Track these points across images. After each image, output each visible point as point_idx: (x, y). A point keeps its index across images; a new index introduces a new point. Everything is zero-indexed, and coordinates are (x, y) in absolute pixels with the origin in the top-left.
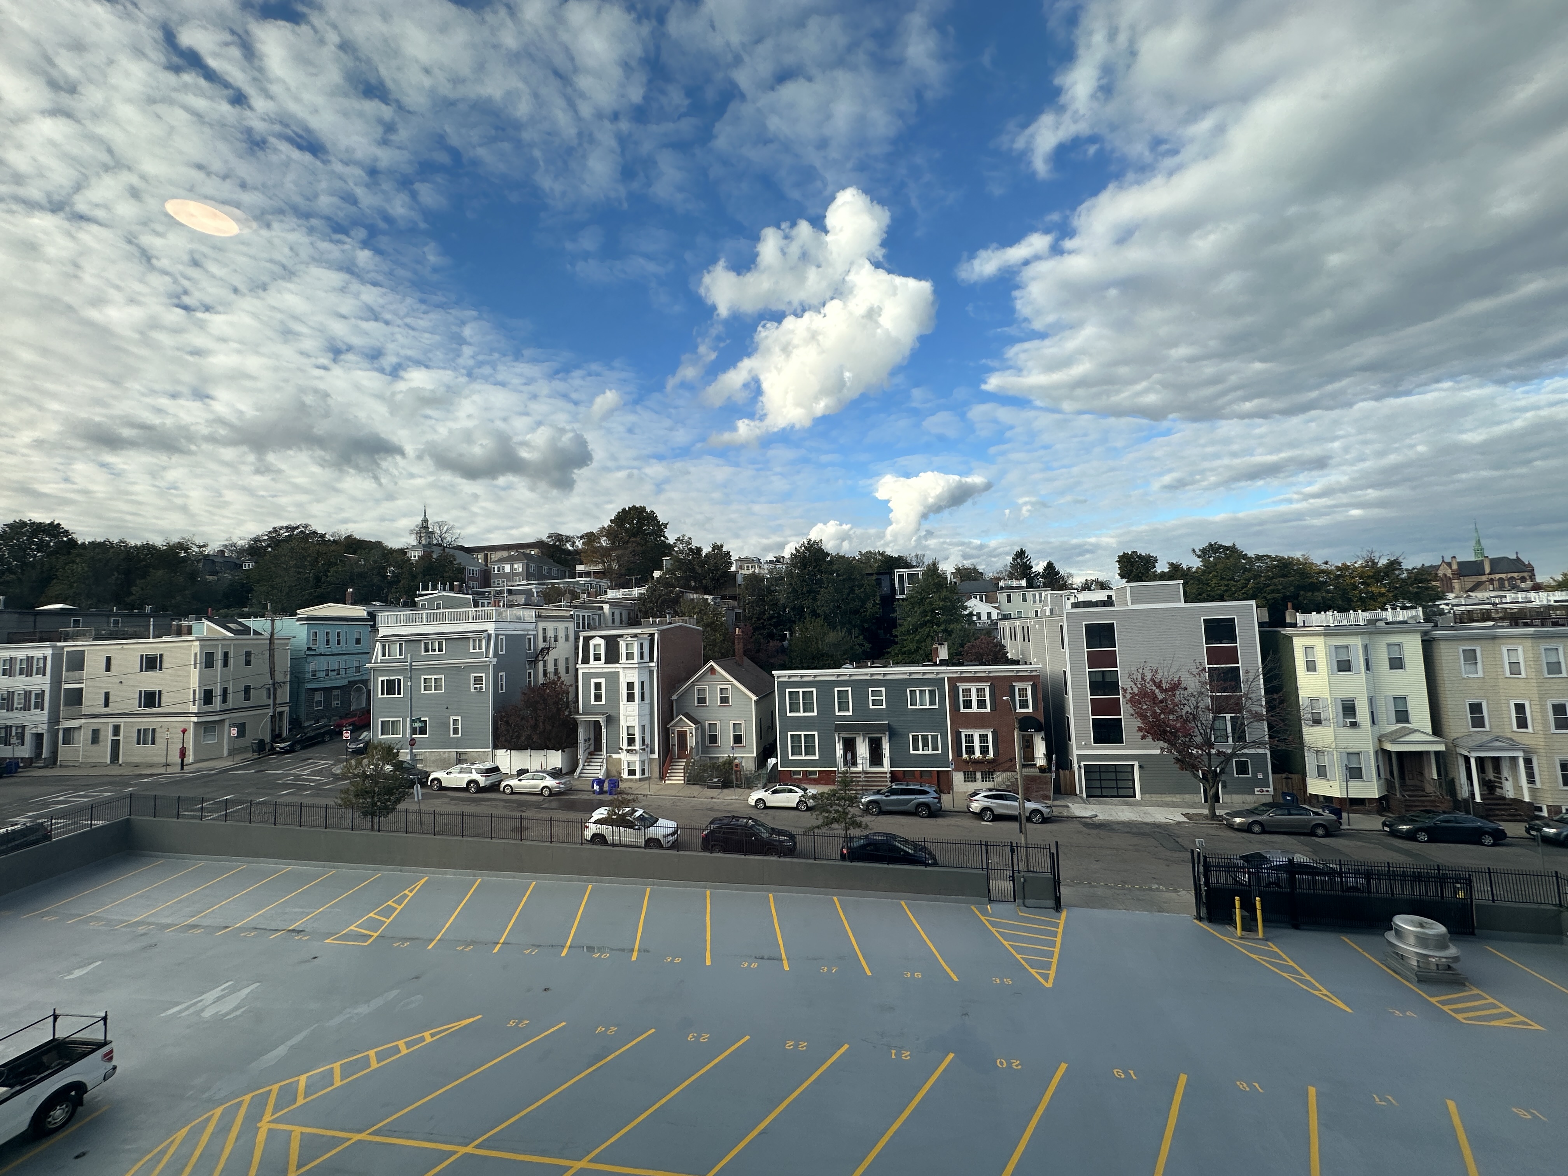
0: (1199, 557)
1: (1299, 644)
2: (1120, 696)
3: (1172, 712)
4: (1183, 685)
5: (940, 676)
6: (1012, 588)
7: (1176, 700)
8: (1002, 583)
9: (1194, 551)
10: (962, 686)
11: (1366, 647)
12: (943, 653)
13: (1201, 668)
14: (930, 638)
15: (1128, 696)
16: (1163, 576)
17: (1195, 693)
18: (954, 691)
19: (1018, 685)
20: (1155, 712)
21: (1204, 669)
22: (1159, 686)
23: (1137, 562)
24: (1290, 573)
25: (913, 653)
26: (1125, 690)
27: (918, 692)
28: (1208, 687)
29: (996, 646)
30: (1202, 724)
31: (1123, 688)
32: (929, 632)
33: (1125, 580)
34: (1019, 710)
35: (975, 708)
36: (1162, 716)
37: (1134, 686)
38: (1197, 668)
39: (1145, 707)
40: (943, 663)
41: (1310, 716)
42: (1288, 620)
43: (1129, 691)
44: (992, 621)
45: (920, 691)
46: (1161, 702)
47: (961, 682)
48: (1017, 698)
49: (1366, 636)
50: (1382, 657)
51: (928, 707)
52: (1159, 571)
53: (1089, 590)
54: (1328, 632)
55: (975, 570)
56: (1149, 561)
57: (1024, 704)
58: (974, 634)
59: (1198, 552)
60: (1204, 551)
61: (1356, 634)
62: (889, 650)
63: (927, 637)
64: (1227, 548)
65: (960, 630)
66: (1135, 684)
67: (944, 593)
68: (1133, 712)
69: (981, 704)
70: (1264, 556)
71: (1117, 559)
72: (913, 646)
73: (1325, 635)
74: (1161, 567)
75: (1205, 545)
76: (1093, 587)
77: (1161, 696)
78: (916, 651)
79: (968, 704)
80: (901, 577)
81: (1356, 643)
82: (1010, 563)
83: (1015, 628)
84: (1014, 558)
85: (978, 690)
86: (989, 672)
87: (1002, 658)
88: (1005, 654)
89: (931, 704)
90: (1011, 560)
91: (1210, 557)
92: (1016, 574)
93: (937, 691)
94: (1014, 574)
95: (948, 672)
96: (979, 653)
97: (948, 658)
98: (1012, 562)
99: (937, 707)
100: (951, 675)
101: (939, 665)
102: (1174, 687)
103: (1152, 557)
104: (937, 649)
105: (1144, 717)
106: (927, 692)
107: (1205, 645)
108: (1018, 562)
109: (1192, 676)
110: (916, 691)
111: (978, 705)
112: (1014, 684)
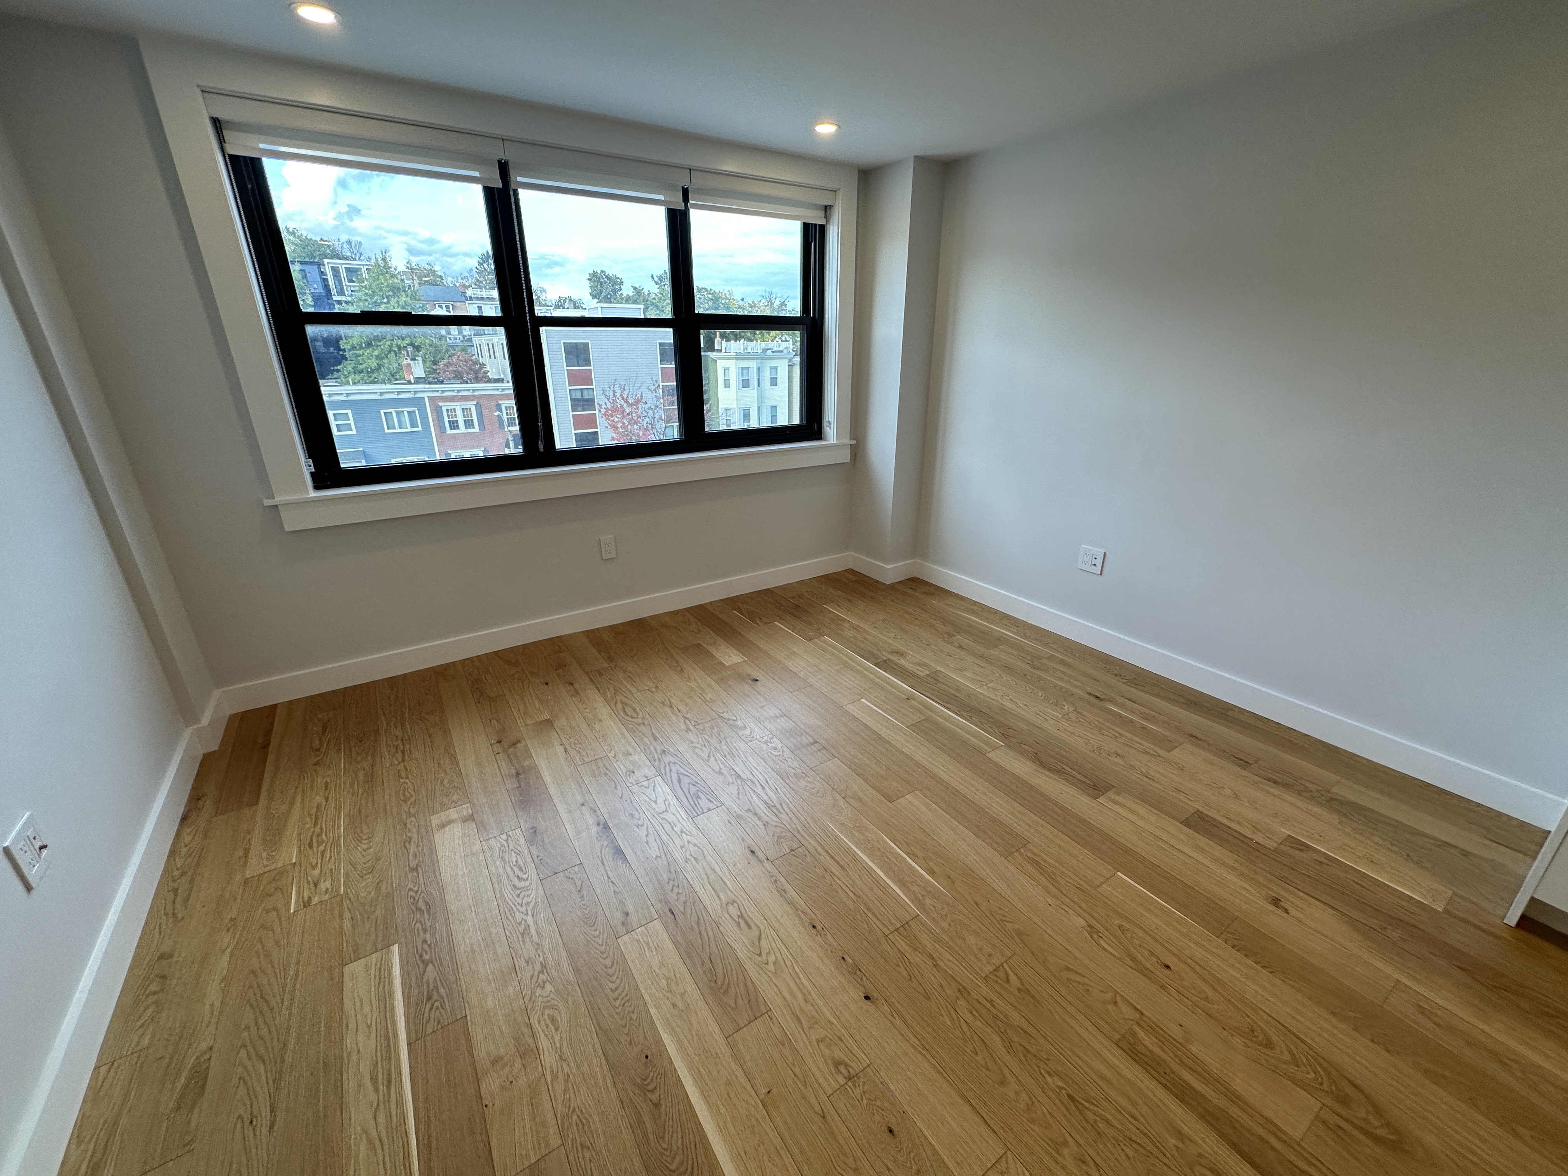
0: (657, 283)
1: (721, 364)
2: (597, 412)
3: (636, 423)
4: (644, 400)
5: (419, 395)
6: (482, 299)
7: (639, 413)
8: (469, 293)
9: (652, 276)
10: (445, 406)
11: (759, 369)
12: (419, 370)
13: (656, 385)
14: (393, 354)
15: (603, 411)
16: (628, 300)
17: (652, 407)
18: (438, 411)
19: (504, 404)
20: (624, 423)
21: (659, 386)
22: (626, 401)
23: (605, 282)
24: (720, 306)
25: (373, 371)
26: (600, 406)
27: (394, 414)
28: (662, 401)
29: (475, 363)
30: (657, 431)
31: (598, 404)
32: (391, 346)
33: (596, 300)
34: (507, 429)
35: (462, 429)
36: (629, 427)
37: (607, 402)
38: (654, 385)
39: (616, 419)
40: (418, 381)
41: (724, 421)
42: (716, 347)
43: (604, 406)
44: (464, 337)
45: (397, 412)
46: (628, 414)
47: (443, 402)
48: (506, 418)
49: (759, 361)
50: (767, 376)
51: (409, 429)
52: (625, 295)
53: (564, 308)
54: (739, 357)
55: (432, 272)
56: (615, 283)
58: (447, 351)
59: (657, 280)
60: (661, 278)
61: (754, 359)
62: (339, 367)
63: (389, 352)
65: (431, 346)
66: (608, 400)
67: (403, 299)
68: (607, 425)
69: (469, 424)
71: (588, 277)
72: (373, 363)
73: (737, 359)
74: (627, 291)
75: (661, 272)
76: (566, 305)
77: (628, 410)
78: (379, 366)
79: (454, 425)
80: (335, 271)
81: (753, 364)
82: (476, 268)
83: (493, 344)
84: (479, 262)
85: (463, 409)
86: (474, 390)
87: (483, 377)
88: (486, 372)
89: (412, 427)
90: (476, 264)
91: (664, 285)
92: (484, 283)
93: (417, 412)
94: (481, 282)
95: (427, 391)
96: (458, 371)
97: (424, 376)
98: (478, 267)
99: (420, 429)
100: (431, 394)
101: (414, 383)
102: (638, 402)
103: (618, 278)
104: (409, 365)
105: (616, 428)
106: (406, 413)
107: (660, 366)
108: (485, 268)
109: (650, 392)
110: (391, 412)
111: (466, 425)
112: (500, 402)
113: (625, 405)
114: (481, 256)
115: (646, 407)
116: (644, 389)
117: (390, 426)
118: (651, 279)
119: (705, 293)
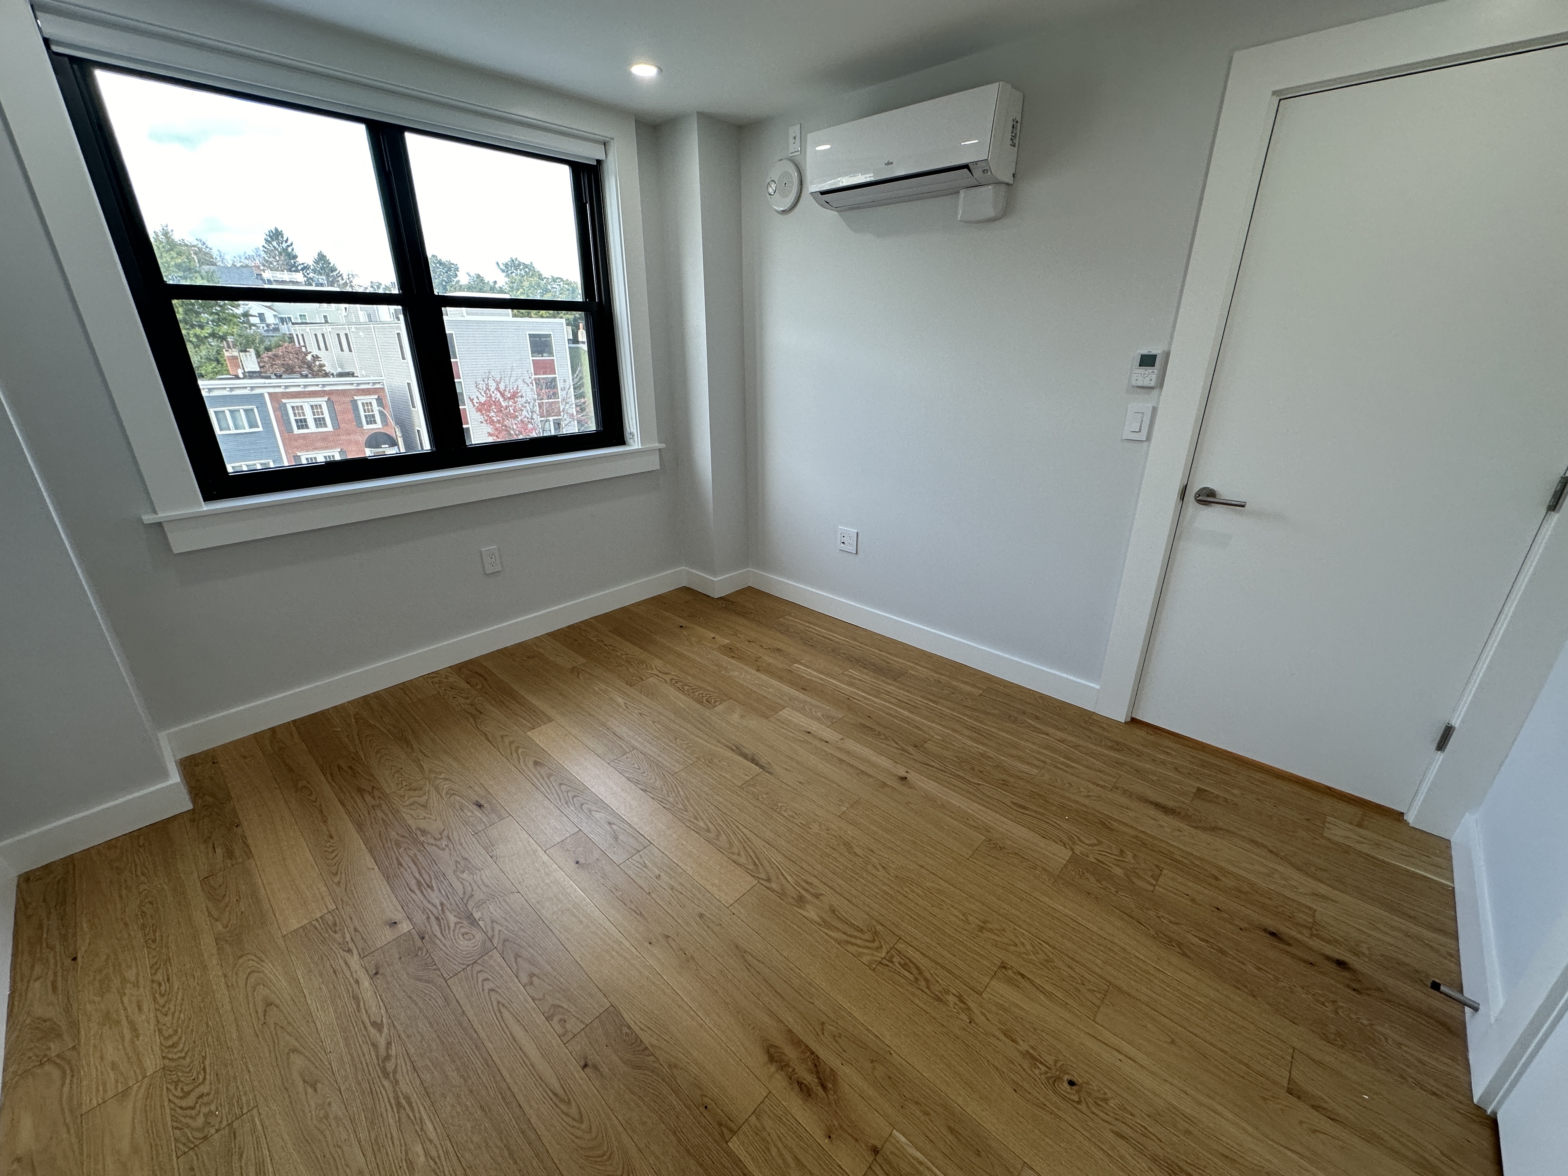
0: (503, 271)
2: (467, 406)
4: (520, 394)
5: (257, 391)
8: (266, 275)
10: (290, 403)
12: (250, 363)
18: (281, 410)
19: (361, 400)
21: (533, 379)
22: (502, 395)
27: (228, 414)
28: (536, 395)
29: (303, 355)
30: (536, 426)
31: (469, 398)
34: (366, 427)
35: (312, 428)
37: (480, 396)
38: (530, 378)
40: (251, 375)
42: (580, 339)
43: (475, 401)
45: (230, 411)
47: (288, 398)
48: (362, 414)
51: (247, 430)
56: (449, 269)
57: (371, 420)
59: (503, 267)
60: (506, 265)
64: (526, 266)
66: (481, 394)
68: (483, 419)
69: (320, 422)
70: (558, 278)
74: (466, 278)
75: (507, 260)
77: (504, 404)
79: (302, 423)
82: (263, 246)
83: (323, 335)
84: (266, 240)
85: (312, 406)
86: (324, 385)
87: (320, 371)
88: (321, 366)
89: (251, 427)
90: (263, 243)
91: (512, 273)
92: (275, 264)
93: (256, 410)
94: (271, 263)
95: (267, 387)
96: (288, 365)
97: (258, 369)
98: (266, 246)
99: (261, 429)
100: (271, 390)
101: (243, 378)
102: (514, 396)
103: (453, 264)
104: (235, 358)
105: (492, 422)
106: (242, 412)
107: (531, 358)
108: (274, 247)
109: (526, 385)
110: (223, 412)
111: (316, 424)
112: (356, 398)
113: (501, 400)
114: (268, 233)
115: (524, 399)
116: (520, 382)
117: (224, 425)
118: (496, 266)
119: (562, 283)
